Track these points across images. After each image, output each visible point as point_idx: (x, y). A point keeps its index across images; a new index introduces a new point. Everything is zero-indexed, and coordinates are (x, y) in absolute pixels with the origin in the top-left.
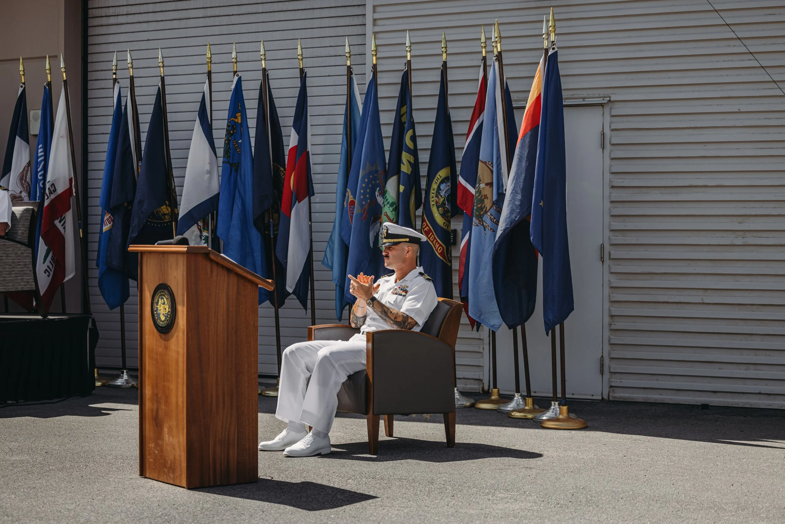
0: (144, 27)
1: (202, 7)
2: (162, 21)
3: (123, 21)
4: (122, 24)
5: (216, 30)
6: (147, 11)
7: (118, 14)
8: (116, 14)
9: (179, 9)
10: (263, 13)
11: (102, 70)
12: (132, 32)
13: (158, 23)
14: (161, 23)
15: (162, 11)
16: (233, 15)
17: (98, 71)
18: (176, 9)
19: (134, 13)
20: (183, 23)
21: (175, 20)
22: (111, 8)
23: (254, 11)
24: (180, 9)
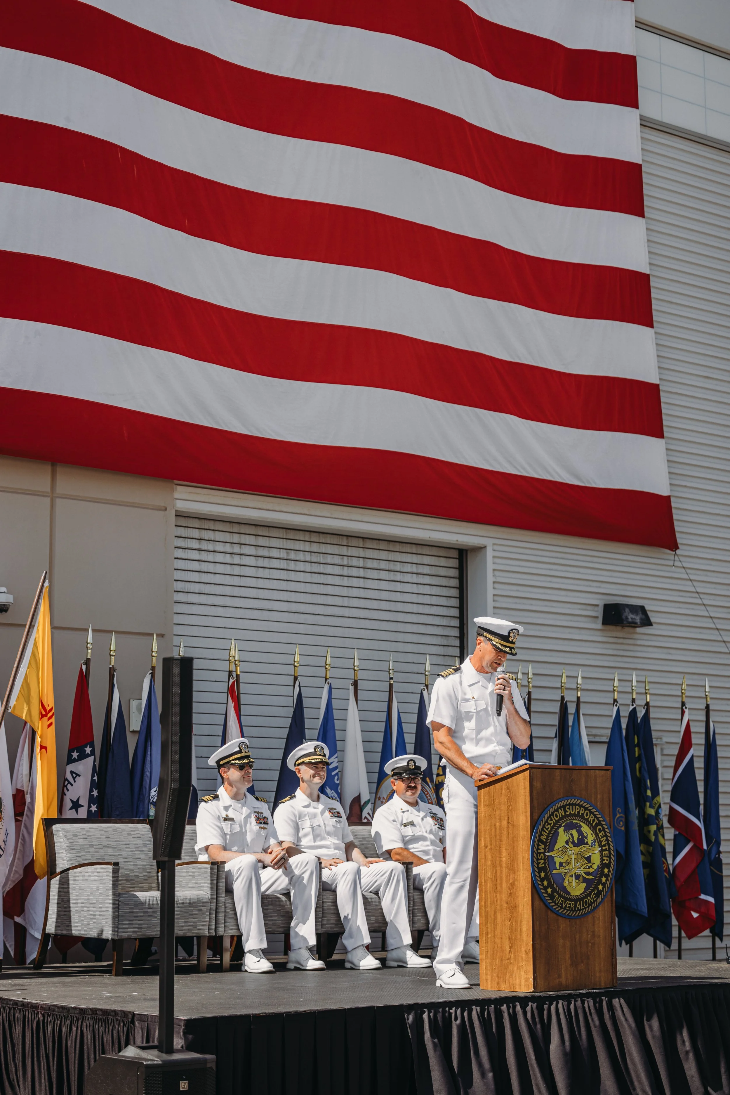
0: (220, 611)
1: (285, 600)
2: (241, 608)
3: (195, 601)
4: (193, 604)
5: (301, 629)
6: (224, 594)
7: (189, 591)
8: (186, 591)
9: (260, 598)
10: (349, 617)
12: (206, 616)
13: (236, 609)
14: (240, 609)
15: (241, 597)
16: (319, 615)
18: (257, 597)
19: (209, 593)
20: (266, 615)
21: (256, 609)
22: (179, 582)
23: (341, 614)
24: (262, 598)
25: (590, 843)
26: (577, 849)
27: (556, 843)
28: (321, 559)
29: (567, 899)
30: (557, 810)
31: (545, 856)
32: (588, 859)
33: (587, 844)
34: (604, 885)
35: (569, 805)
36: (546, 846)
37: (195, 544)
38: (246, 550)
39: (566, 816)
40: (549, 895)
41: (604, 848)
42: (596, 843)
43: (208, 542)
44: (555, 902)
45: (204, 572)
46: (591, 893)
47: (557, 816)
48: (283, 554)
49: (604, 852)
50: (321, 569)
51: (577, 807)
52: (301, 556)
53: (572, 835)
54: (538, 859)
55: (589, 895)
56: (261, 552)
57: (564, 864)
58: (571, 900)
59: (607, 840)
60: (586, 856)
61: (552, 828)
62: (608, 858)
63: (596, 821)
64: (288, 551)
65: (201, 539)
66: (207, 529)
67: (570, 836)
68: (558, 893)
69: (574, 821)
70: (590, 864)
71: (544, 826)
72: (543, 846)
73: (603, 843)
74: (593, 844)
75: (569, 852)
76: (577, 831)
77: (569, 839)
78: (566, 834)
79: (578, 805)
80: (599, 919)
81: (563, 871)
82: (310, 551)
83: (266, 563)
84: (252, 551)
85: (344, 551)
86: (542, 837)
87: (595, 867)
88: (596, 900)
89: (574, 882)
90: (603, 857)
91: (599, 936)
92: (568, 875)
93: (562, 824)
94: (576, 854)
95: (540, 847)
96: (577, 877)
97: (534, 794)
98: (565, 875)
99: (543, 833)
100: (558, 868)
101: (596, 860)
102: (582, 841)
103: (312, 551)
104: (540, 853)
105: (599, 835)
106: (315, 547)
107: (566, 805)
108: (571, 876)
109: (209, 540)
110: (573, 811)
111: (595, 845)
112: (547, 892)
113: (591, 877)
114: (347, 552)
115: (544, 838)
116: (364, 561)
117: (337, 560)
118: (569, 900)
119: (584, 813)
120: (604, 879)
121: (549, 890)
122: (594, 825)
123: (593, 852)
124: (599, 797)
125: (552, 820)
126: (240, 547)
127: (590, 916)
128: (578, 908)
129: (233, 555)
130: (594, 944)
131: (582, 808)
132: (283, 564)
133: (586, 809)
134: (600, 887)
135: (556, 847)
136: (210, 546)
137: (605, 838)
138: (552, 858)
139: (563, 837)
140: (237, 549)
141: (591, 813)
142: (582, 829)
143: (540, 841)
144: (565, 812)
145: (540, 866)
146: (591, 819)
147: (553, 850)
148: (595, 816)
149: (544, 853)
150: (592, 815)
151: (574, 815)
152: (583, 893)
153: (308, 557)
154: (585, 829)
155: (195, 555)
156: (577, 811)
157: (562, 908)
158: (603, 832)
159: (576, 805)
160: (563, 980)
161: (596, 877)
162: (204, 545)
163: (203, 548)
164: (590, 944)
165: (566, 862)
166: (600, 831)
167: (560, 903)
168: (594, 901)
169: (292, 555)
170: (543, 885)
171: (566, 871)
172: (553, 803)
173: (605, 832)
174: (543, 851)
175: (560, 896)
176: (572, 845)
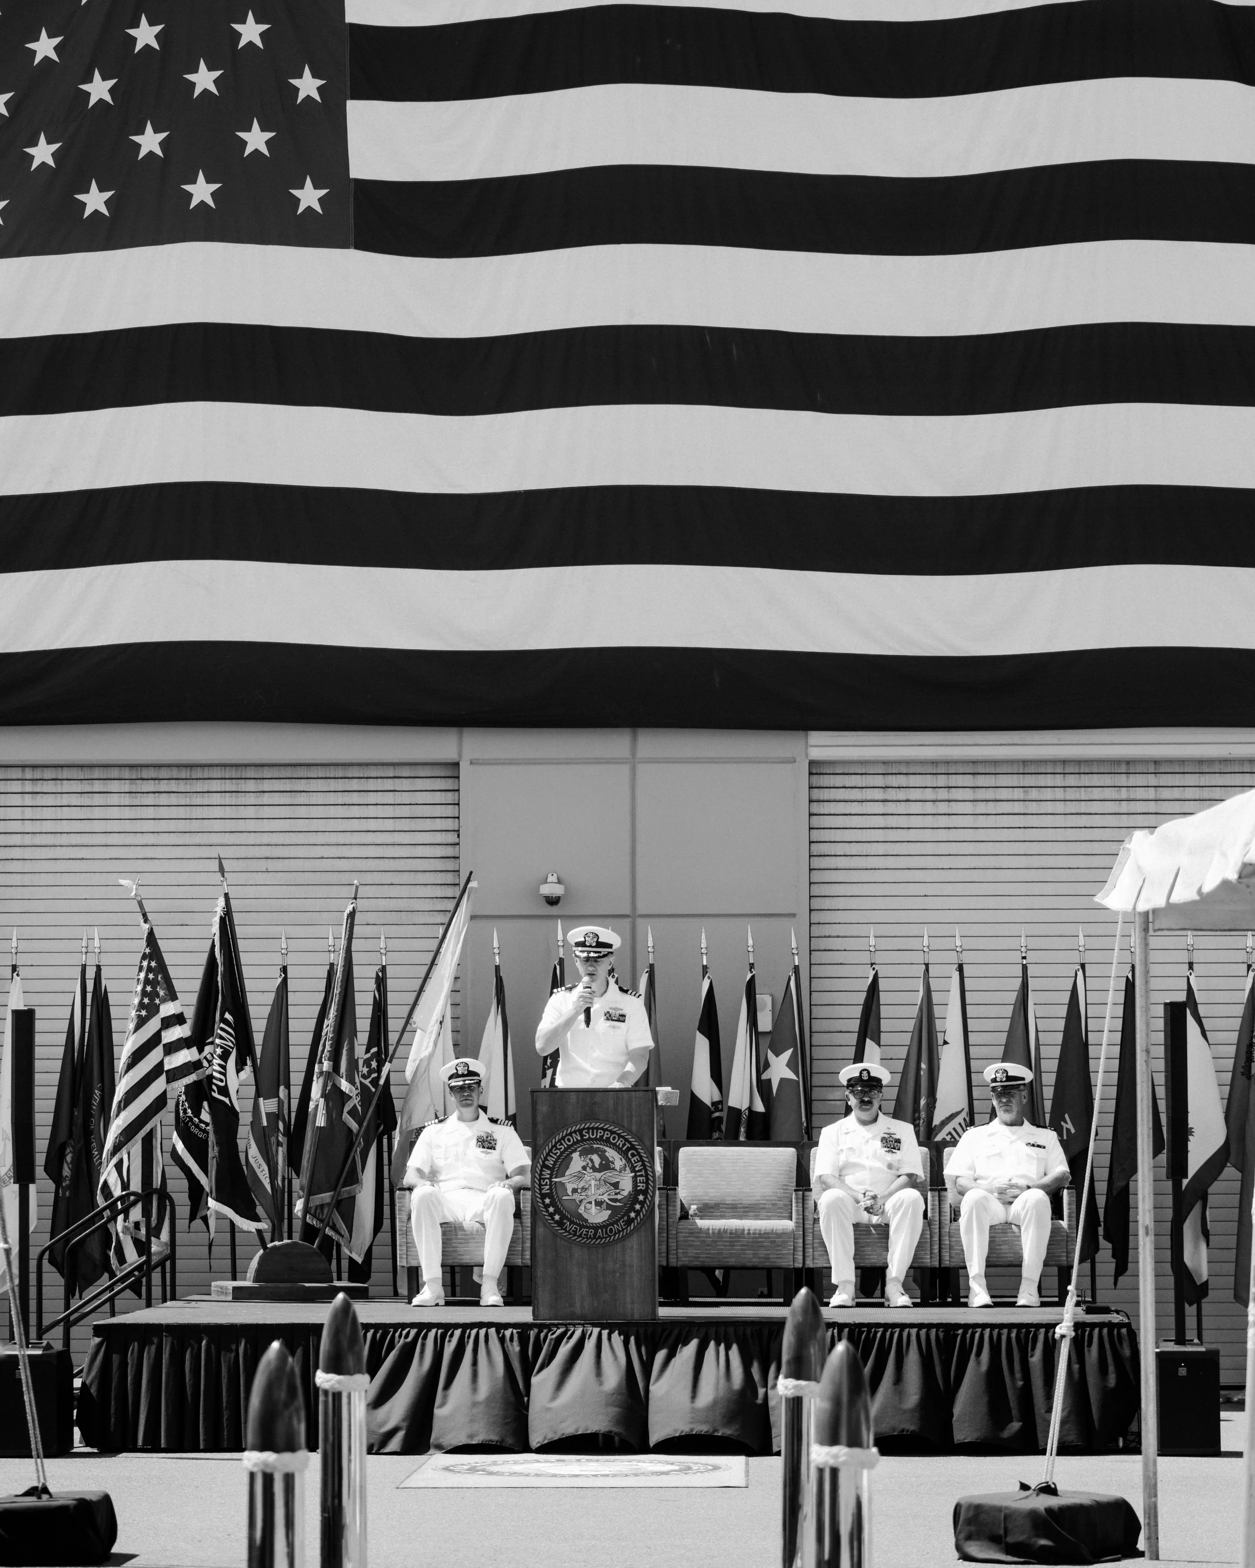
0: (918, 876)
1: (1022, 853)
2: (952, 869)
3: (877, 866)
4: (875, 869)
5: (1049, 889)
6: (923, 854)
7: (869, 854)
9: (978, 854)
11: (838, 937)
12: (894, 883)
13: (944, 871)
14: (948, 870)
15: (950, 855)
17: (829, 937)
19: (899, 854)
20: (989, 875)
21: (974, 869)
22: (853, 844)
24: (985, 853)
25: (618, 1168)
26: (598, 1175)
27: (568, 1168)
28: (1083, 794)
29: (582, 1227)
30: (570, 1134)
31: (551, 1182)
32: (616, 1185)
33: (614, 1169)
34: (638, 1213)
35: (588, 1128)
36: (552, 1171)
37: (878, 794)
38: (958, 794)
39: (583, 1140)
40: (556, 1222)
41: (638, 1174)
42: (628, 1169)
43: (898, 789)
44: (565, 1229)
45: (892, 828)
46: (618, 1220)
47: (569, 1140)
48: (1018, 794)
49: (638, 1178)
50: (1083, 807)
51: (599, 1131)
52: (1048, 794)
53: (591, 1160)
54: (540, 1185)
55: (616, 1222)
56: (981, 794)
57: (579, 1191)
58: (589, 1228)
59: (644, 1165)
60: (613, 1182)
61: (562, 1153)
62: (644, 1185)
63: (628, 1145)
64: (1027, 789)
65: (886, 787)
66: (895, 774)
67: (588, 1161)
68: (569, 1220)
69: (595, 1146)
70: (618, 1191)
71: (550, 1151)
72: (549, 1172)
73: (637, 1169)
74: (623, 1169)
75: (587, 1178)
76: (599, 1155)
77: (588, 1164)
78: (583, 1159)
79: (602, 1128)
80: (632, 1248)
81: (577, 1197)
82: (1064, 785)
83: (991, 808)
84: (968, 794)
85: (1122, 780)
86: (546, 1163)
87: (625, 1193)
88: (627, 1228)
89: (593, 1209)
90: (637, 1183)
91: (631, 1266)
92: (584, 1202)
93: (576, 1149)
94: (598, 1179)
95: (543, 1173)
96: (599, 1204)
97: (539, 1118)
98: (581, 1201)
99: (549, 1158)
100: (570, 1194)
101: (627, 1186)
102: (606, 1166)
103: (1067, 785)
104: (544, 1179)
105: (632, 1160)
106: (1072, 780)
107: (584, 1129)
108: (590, 1203)
109: (899, 788)
110: (593, 1135)
111: (625, 1170)
112: (553, 1219)
113: (618, 1204)
114: (1127, 780)
115: (550, 1163)
116: (1156, 791)
117: (1109, 793)
118: (586, 1227)
119: (609, 1138)
120: (638, 1207)
121: (557, 1217)
122: (624, 1149)
123: (622, 1178)
124: (634, 1119)
125: (562, 1144)
126: (949, 792)
127: (619, 1245)
128: (599, 1236)
129: (937, 803)
130: (623, 1275)
131: (606, 1132)
132: (1018, 807)
133: (612, 1132)
134: (633, 1215)
135: (568, 1173)
136: (902, 795)
137: (640, 1163)
138: (563, 1185)
139: (577, 1162)
140: (943, 794)
141: (620, 1136)
142: (607, 1154)
143: (544, 1166)
144: (582, 1136)
145: (543, 1192)
146: (620, 1143)
147: (563, 1175)
148: (626, 1140)
149: (550, 1179)
150: (621, 1139)
151: (596, 1139)
152: (608, 1220)
153: (1059, 794)
154: (611, 1153)
155: (879, 808)
156: (599, 1135)
157: (575, 1235)
158: (637, 1157)
159: (597, 1129)
160: (578, 1310)
161: (625, 1204)
162: (891, 794)
163: (890, 798)
164: (618, 1274)
165: (583, 1188)
166: (633, 1155)
167: (573, 1231)
168: (623, 1230)
169: (1034, 794)
170: (547, 1211)
171: (582, 1197)
172: (565, 1127)
173: (641, 1157)
174: (548, 1176)
175: (572, 1222)
176: (591, 1171)
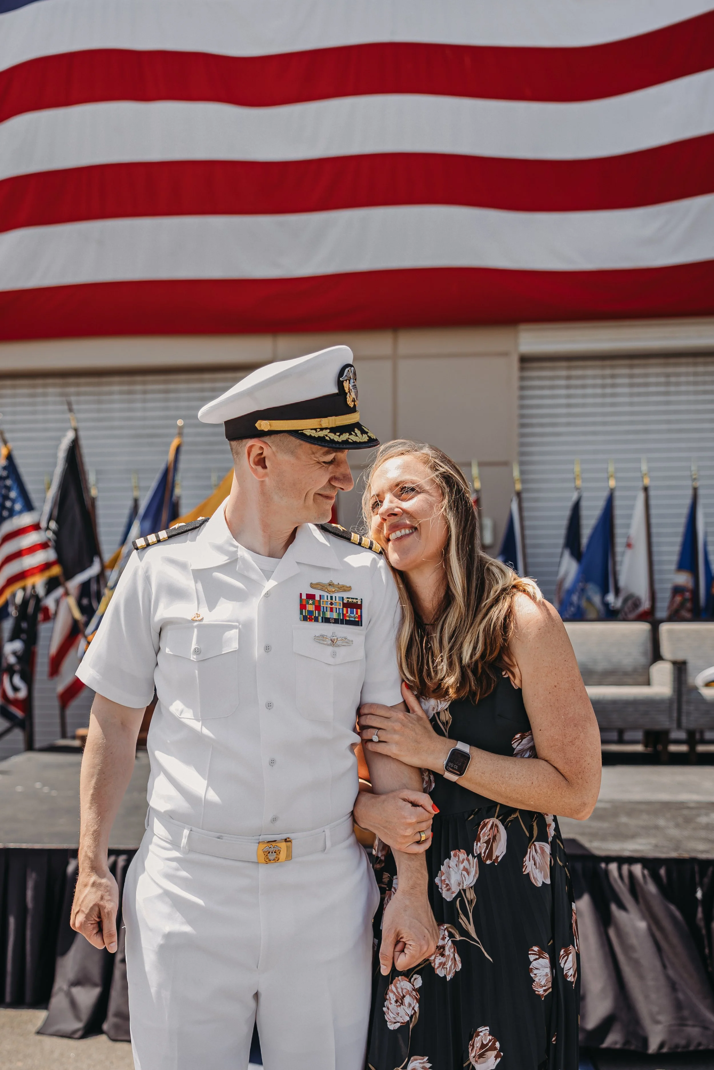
37: (563, 382)
38: (619, 381)
65: (569, 377)
84: (626, 381)
109: (578, 377)
126: (613, 378)
136: (579, 382)
155: (563, 391)
163: (571, 384)
